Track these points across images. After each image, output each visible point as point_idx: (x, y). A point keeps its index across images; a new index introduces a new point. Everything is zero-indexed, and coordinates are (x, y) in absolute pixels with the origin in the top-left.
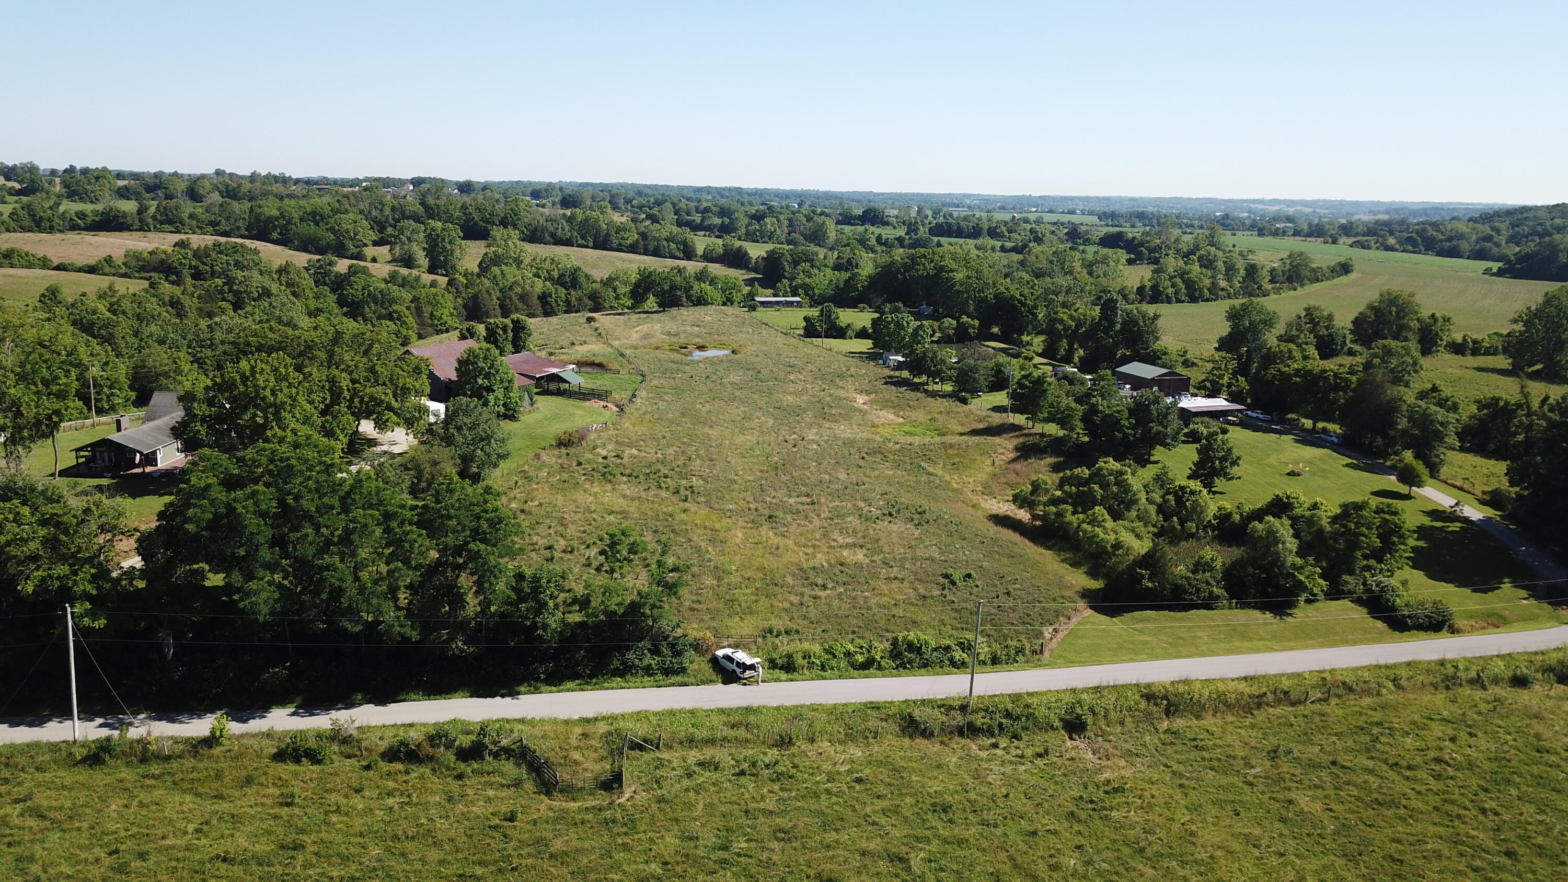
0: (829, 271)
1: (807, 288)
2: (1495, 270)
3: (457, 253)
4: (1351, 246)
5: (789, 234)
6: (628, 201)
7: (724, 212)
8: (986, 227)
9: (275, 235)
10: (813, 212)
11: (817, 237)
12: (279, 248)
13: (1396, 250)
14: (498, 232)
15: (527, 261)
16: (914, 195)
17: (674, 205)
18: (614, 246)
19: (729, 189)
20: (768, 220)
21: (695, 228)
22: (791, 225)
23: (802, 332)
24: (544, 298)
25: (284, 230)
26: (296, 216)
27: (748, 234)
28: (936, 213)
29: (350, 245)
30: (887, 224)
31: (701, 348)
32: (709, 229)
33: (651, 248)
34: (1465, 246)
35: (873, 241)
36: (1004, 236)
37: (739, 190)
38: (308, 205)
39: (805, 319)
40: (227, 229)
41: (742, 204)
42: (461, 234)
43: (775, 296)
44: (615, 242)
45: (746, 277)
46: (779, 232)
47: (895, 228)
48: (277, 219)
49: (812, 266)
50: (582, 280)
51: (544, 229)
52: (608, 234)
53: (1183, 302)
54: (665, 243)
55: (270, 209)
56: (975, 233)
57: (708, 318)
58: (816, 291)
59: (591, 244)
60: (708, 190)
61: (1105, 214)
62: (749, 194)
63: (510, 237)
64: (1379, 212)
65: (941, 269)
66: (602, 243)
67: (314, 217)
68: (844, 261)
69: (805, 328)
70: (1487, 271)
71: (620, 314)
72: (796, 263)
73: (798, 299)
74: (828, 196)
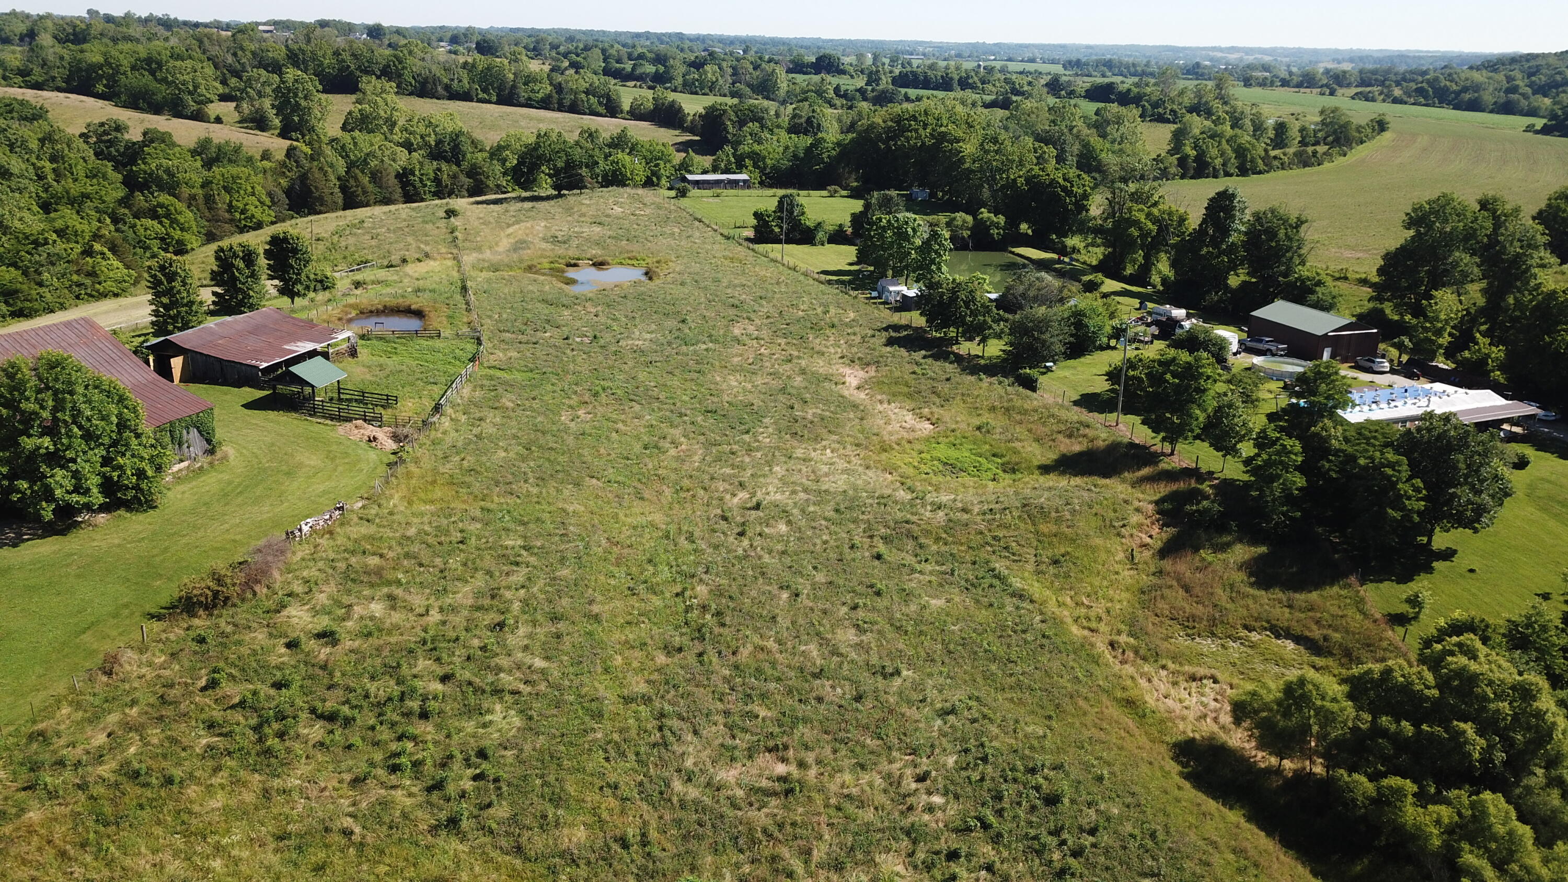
0: (783, 134)
1: (756, 158)
2: (1538, 127)
3: (316, 112)
4: (1353, 98)
5: (733, 83)
6: (555, 47)
7: (660, 59)
8: (956, 77)
9: (100, 88)
10: (760, 58)
11: (765, 88)
12: (101, 103)
13: (1406, 103)
14: (369, 84)
15: (401, 122)
16: (864, 41)
17: (604, 51)
18: (522, 100)
19: (670, 35)
20: (708, 68)
21: (623, 77)
22: (735, 73)
23: (750, 233)
24: (404, 176)
25: (112, 82)
26: (126, 63)
27: (685, 84)
28: (893, 60)
29: (188, 99)
30: (843, 72)
31: (599, 265)
32: (640, 78)
33: (567, 102)
34: (1488, 98)
35: (831, 94)
36: (976, 88)
37: (680, 36)
38: (142, 51)
39: (756, 215)
40: (40, 80)
41: (682, 50)
42: (320, 87)
43: (715, 169)
44: (523, 95)
45: (680, 139)
46: (721, 81)
47: (852, 77)
48: (101, 67)
49: (762, 127)
50: (467, 147)
51: (436, 80)
52: (514, 87)
53: (1231, 175)
54: (583, 96)
55: (93, 54)
56: (945, 84)
57: (618, 210)
58: (769, 162)
59: (494, 98)
60: (647, 35)
61: (1070, 62)
62: (691, 40)
63: (383, 91)
64: (1344, 60)
65: (942, 137)
66: (508, 98)
67: (149, 64)
68: (803, 120)
69: (756, 228)
70: (1529, 129)
71: (495, 202)
72: (742, 123)
73: (744, 176)
74: (775, 42)
